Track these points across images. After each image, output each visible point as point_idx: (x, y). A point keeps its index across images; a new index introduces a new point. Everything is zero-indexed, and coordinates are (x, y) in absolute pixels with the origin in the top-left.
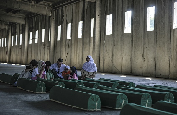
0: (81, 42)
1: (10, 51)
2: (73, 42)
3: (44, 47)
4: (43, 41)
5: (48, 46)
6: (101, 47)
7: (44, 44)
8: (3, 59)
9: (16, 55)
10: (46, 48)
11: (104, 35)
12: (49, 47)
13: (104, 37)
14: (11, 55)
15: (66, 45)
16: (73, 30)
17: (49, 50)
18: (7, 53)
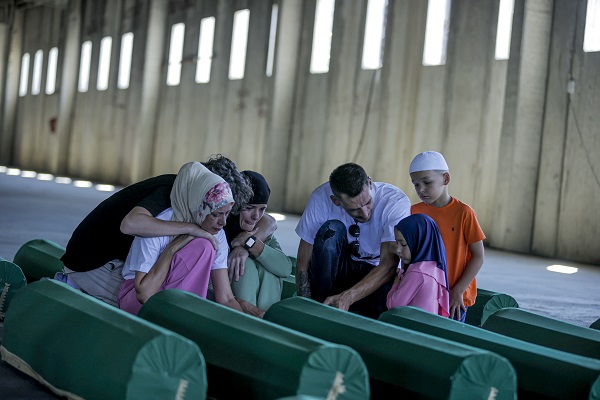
0: (440, 86)
1: (72, 116)
2: (394, 84)
3: (242, 106)
4: (237, 70)
5: (261, 102)
6: (548, 119)
7: (243, 88)
8: (32, 151)
9: (100, 138)
10: (251, 110)
11: (573, 52)
12: (265, 107)
13: (572, 61)
14: (75, 137)
15: (355, 96)
16: (400, 21)
17: (263, 121)
18: (53, 123)
